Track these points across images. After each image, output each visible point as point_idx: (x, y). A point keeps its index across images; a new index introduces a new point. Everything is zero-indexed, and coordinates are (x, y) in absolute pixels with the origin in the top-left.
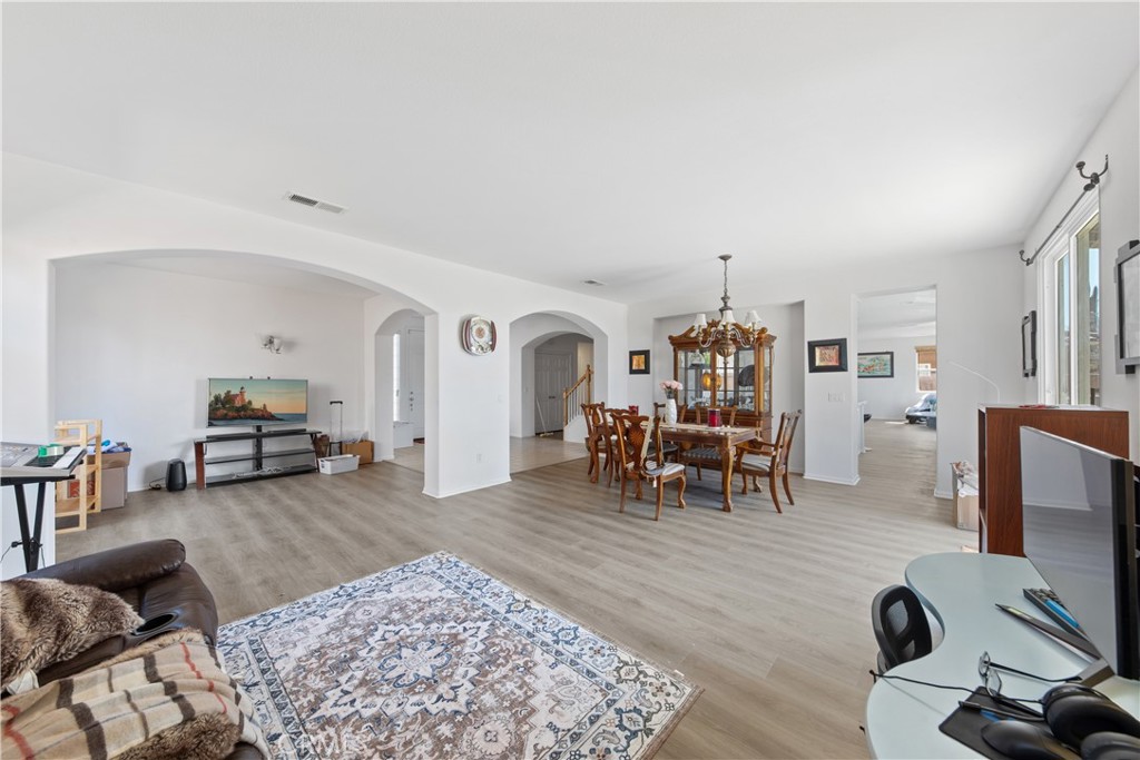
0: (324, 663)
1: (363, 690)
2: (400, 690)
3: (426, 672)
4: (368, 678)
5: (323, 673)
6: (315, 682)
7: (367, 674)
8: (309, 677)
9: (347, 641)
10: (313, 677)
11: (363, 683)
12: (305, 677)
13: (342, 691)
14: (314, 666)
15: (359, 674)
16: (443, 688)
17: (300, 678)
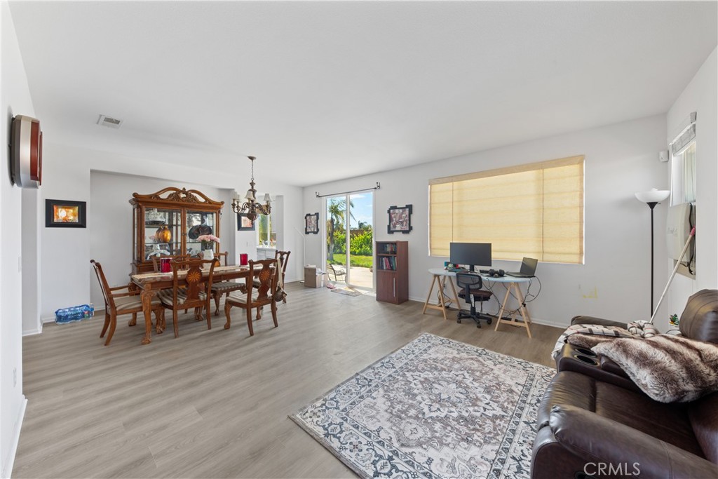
0: (473, 430)
1: (479, 403)
2: (469, 390)
3: (454, 386)
4: (471, 404)
5: (480, 426)
6: (489, 426)
7: (469, 406)
8: (488, 431)
9: (449, 428)
10: (486, 429)
11: (474, 405)
12: (490, 433)
13: (485, 411)
14: (479, 434)
15: (471, 409)
16: (459, 378)
17: (492, 435)
